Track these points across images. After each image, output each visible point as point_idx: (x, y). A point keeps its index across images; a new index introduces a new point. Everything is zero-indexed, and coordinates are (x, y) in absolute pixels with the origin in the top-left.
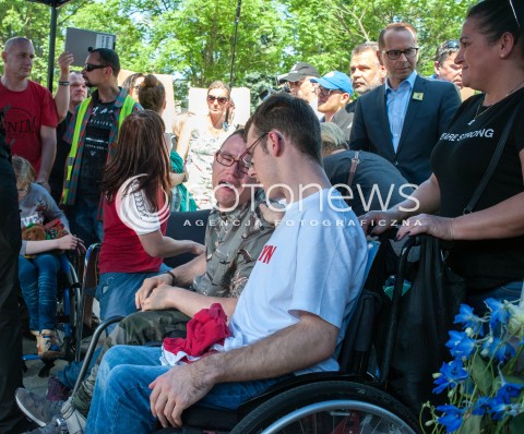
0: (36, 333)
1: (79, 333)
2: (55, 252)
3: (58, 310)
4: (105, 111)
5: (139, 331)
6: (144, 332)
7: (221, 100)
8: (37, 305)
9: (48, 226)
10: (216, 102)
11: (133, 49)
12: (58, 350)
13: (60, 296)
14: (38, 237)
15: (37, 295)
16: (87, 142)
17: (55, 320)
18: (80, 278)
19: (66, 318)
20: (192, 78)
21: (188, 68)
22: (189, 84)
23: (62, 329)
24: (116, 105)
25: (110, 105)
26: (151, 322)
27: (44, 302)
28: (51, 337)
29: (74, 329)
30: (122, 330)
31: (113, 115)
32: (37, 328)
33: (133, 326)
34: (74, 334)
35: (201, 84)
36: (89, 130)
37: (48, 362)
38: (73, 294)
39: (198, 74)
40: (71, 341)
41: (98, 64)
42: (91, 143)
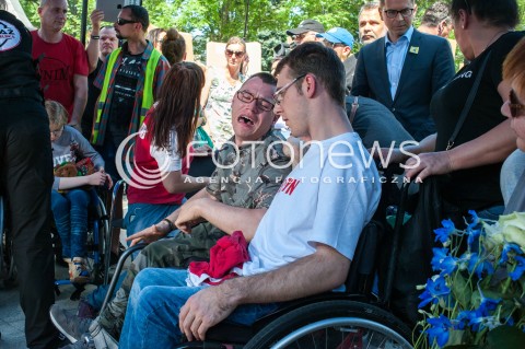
0: (69, 260)
1: (107, 260)
2: (85, 187)
3: (89, 239)
4: (133, 62)
5: (159, 258)
6: (164, 258)
7: (238, 54)
8: (69, 234)
9: (79, 164)
10: (234, 56)
11: (158, 8)
12: (88, 275)
13: (90, 227)
14: (70, 174)
15: (69, 226)
16: (115, 89)
18: (108, 211)
19: (95, 247)
20: (210, 34)
21: (207, 25)
22: (208, 39)
23: (92, 257)
24: (144, 57)
25: (138, 57)
26: (170, 250)
27: (76, 232)
28: (81, 263)
29: (103, 256)
30: (144, 257)
31: (140, 66)
32: (69, 256)
33: (154, 253)
34: (102, 261)
35: (218, 39)
36: (119, 78)
37: (79, 286)
38: (102, 225)
39: (216, 31)
40: (100, 268)
41: (129, 19)
42: (120, 90)
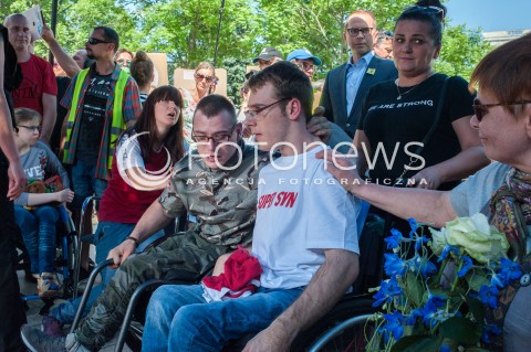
0: (37, 276)
1: (76, 275)
3: (58, 255)
4: (102, 82)
5: (139, 273)
6: (144, 273)
7: (208, 79)
8: (37, 250)
9: (47, 182)
10: (204, 80)
11: (127, 34)
13: (59, 243)
15: (37, 242)
16: (85, 109)
17: (55, 264)
18: (77, 228)
19: (64, 262)
20: (178, 59)
21: (175, 51)
22: (175, 65)
23: (61, 272)
25: (108, 77)
27: (43, 248)
28: (51, 278)
29: (71, 271)
31: (109, 86)
34: (71, 276)
35: (185, 65)
36: (88, 98)
38: (71, 241)
39: (183, 58)
40: (69, 283)
42: (89, 109)
